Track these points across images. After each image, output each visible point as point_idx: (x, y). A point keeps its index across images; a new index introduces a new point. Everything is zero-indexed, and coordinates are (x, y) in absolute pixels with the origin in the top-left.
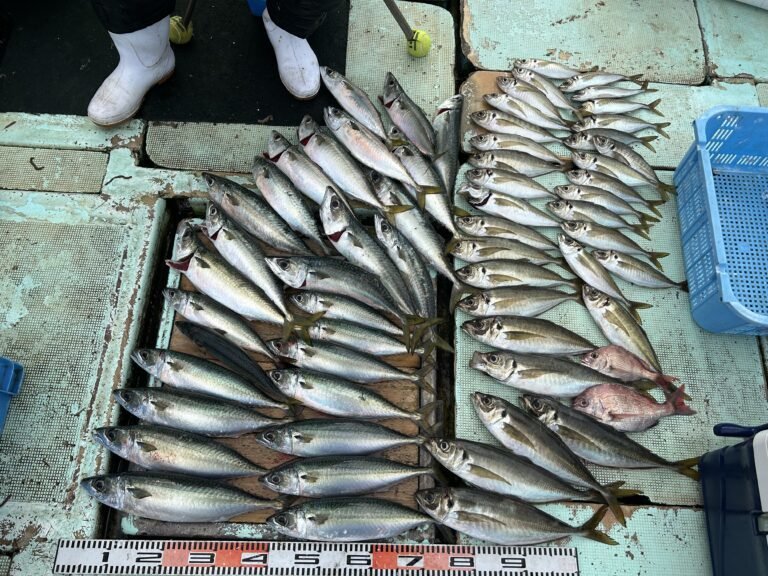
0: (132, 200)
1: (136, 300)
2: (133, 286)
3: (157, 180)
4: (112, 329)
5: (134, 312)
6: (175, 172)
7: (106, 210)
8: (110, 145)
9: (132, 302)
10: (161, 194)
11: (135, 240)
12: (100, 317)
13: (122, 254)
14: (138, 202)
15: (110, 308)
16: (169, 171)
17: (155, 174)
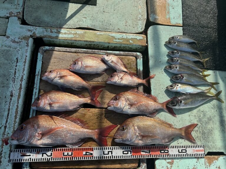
0: (19, 38)
1: (23, 80)
2: (21, 74)
3: (29, 30)
4: (14, 92)
5: (23, 85)
6: (37, 27)
7: (8, 42)
8: (8, 15)
9: (21, 80)
10: (31, 36)
11: (21, 55)
12: (8, 87)
13: (16, 61)
14: (21, 39)
15: (12, 83)
16: (34, 27)
17: (28, 28)
